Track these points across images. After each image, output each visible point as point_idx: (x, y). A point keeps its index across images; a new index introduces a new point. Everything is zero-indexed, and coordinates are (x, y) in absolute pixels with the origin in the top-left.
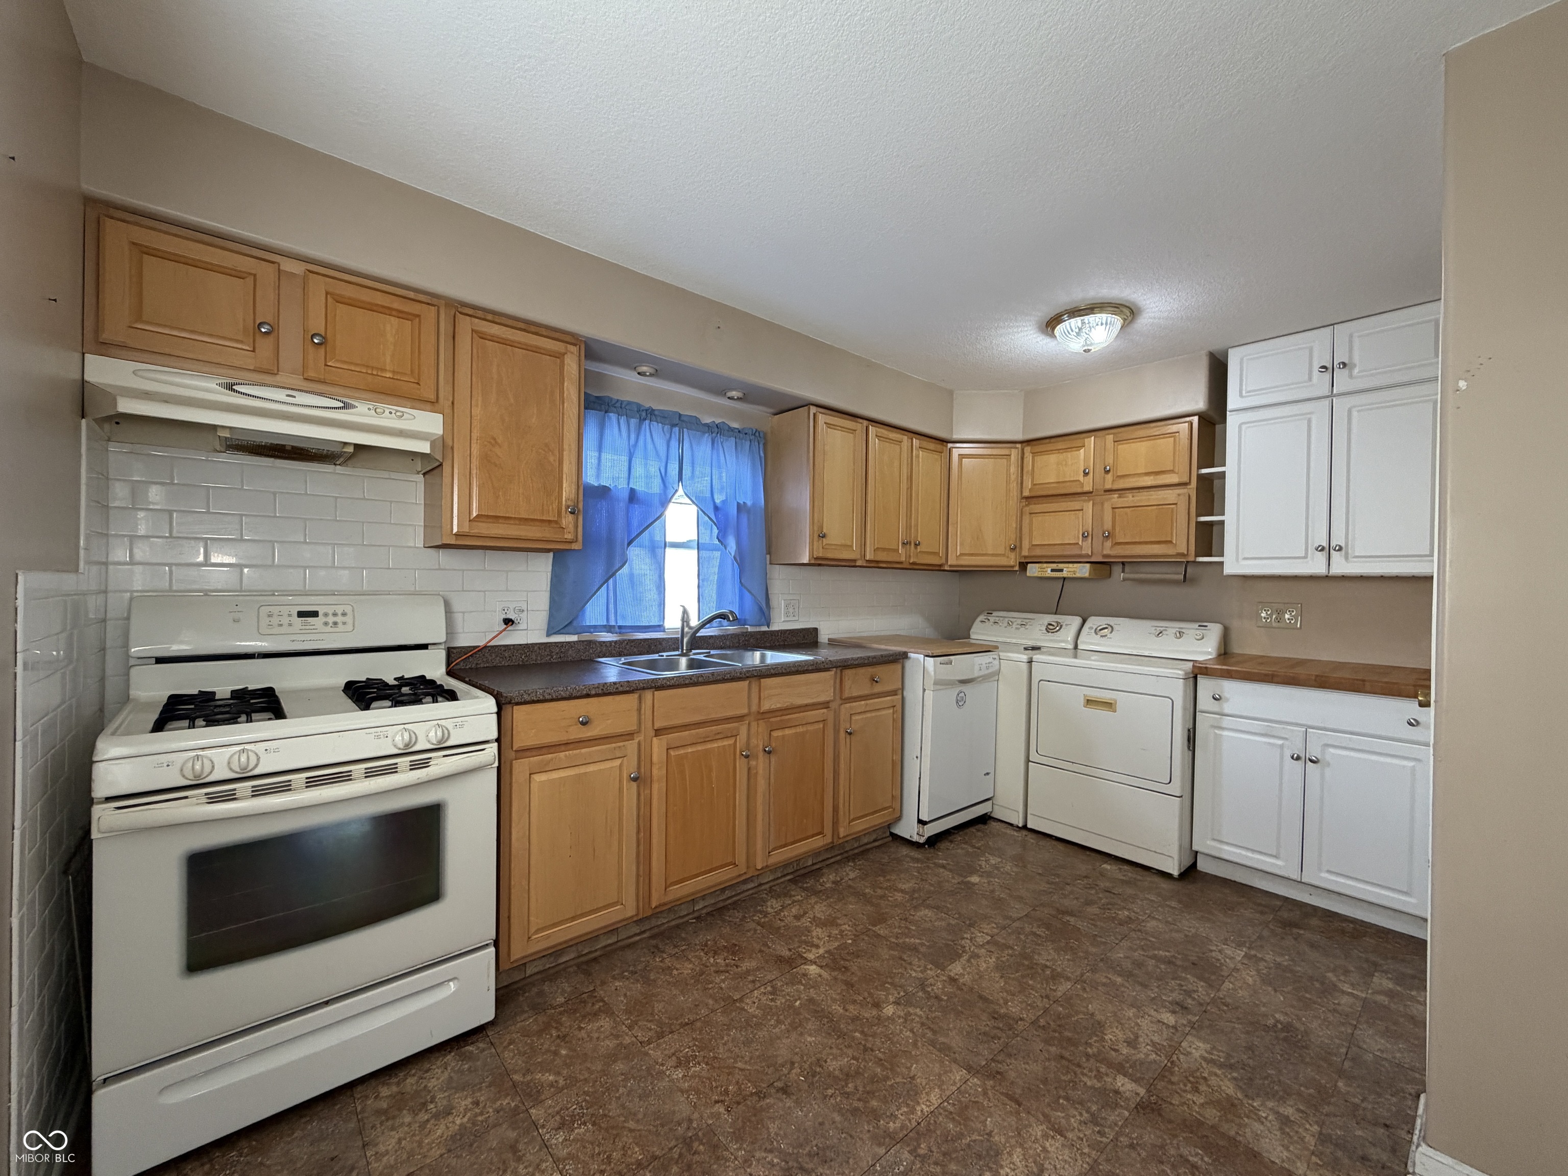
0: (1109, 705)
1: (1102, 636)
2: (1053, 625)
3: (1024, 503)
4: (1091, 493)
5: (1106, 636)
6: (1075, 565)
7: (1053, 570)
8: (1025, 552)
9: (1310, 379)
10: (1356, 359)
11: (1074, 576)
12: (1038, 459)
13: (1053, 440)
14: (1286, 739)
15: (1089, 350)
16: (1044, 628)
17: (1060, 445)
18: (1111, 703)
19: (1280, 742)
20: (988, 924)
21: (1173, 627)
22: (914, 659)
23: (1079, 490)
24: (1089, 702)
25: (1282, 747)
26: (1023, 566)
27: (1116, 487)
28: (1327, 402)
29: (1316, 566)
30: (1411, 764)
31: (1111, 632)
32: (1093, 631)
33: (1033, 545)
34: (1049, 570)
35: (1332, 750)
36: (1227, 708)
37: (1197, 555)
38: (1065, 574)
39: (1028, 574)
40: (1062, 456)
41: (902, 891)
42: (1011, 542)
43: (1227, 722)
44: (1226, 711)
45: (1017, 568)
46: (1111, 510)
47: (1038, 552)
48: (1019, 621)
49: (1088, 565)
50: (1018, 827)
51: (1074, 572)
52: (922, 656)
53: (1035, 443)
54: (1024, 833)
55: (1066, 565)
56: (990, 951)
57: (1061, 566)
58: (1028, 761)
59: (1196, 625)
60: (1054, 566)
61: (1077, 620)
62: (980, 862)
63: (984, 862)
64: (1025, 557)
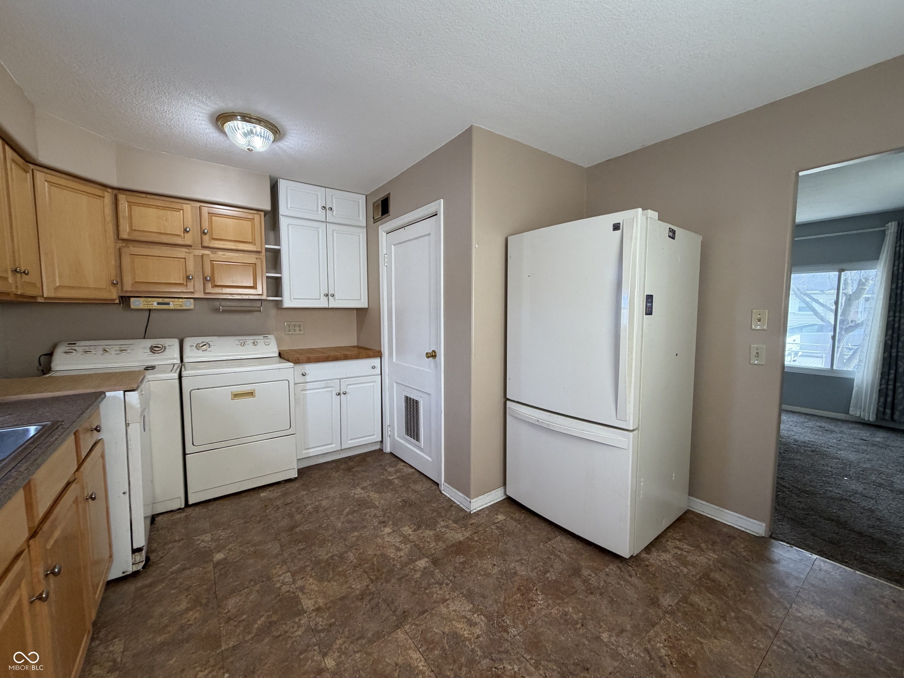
0: (251, 394)
1: (203, 351)
2: (160, 347)
3: (120, 244)
4: (191, 246)
5: (206, 350)
6: (181, 300)
7: (158, 304)
8: (128, 287)
9: (318, 211)
11: (181, 308)
12: (135, 209)
13: (149, 196)
14: (333, 387)
15: (252, 150)
16: (149, 351)
17: (159, 202)
18: (252, 393)
19: (330, 389)
20: (275, 569)
22: (109, 397)
23: (182, 243)
24: (236, 396)
25: (331, 391)
26: (125, 300)
27: (211, 245)
28: (324, 224)
29: (323, 303)
31: (209, 347)
32: (194, 347)
33: (136, 282)
34: (155, 304)
35: (349, 387)
36: (308, 378)
37: (267, 296)
38: (172, 306)
39: (132, 307)
40: (161, 212)
42: (112, 278)
43: (308, 386)
44: (308, 380)
45: (117, 301)
46: (209, 262)
47: (143, 288)
48: (117, 348)
49: (192, 300)
50: (180, 509)
51: (181, 306)
52: (122, 392)
53: (128, 193)
55: (173, 300)
57: (166, 300)
58: (184, 454)
59: (261, 337)
60: (160, 300)
61: (176, 343)
62: (201, 545)
63: (203, 543)
64: (126, 292)
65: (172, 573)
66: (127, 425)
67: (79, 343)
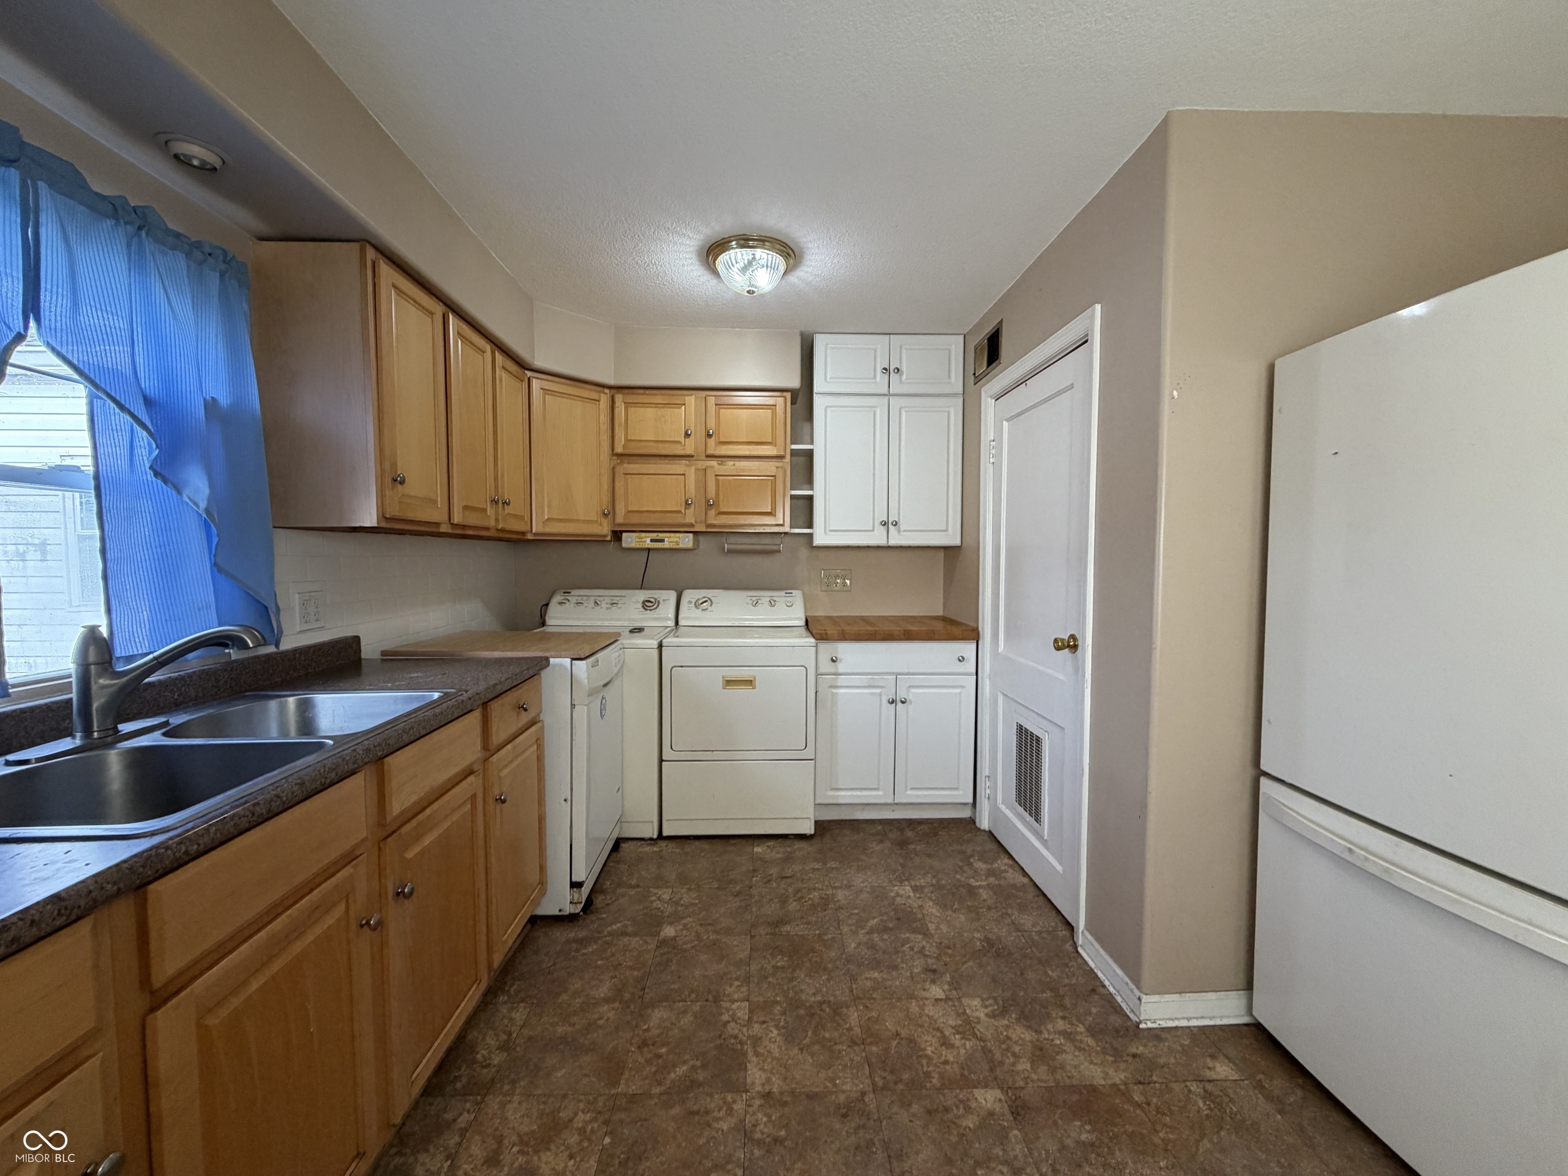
0: (749, 683)
1: (703, 610)
2: (652, 602)
3: (616, 460)
4: (692, 456)
5: (707, 609)
6: (677, 535)
7: (652, 541)
8: (620, 519)
9: (875, 377)
10: (904, 369)
11: (677, 547)
12: (632, 410)
13: (648, 392)
14: (883, 687)
15: (753, 292)
16: (640, 606)
17: (659, 398)
18: (751, 681)
19: (878, 691)
20: (731, 985)
21: (766, 595)
23: (682, 453)
24: (729, 683)
25: (880, 694)
26: (617, 536)
27: (717, 453)
28: (885, 399)
29: (877, 538)
30: (957, 691)
31: (711, 605)
32: (693, 604)
33: (629, 512)
34: (648, 540)
35: (914, 690)
36: (841, 667)
37: (791, 527)
38: (666, 545)
39: (624, 545)
40: (660, 412)
41: (607, 1000)
42: (604, 508)
43: (842, 680)
44: (840, 671)
45: (609, 538)
46: (714, 477)
47: (635, 519)
48: (608, 600)
49: (691, 535)
50: (651, 839)
51: (677, 543)
52: (569, 660)
53: (626, 391)
54: (663, 844)
55: (668, 535)
56: (764, 1022)
57: (661, 535)
58: (661, 760)
59: (783, 593)
60: (654, 535)
61: (672, 595)
62: (655, 905)
63: (658, 902)
64: (620, 525)
65: (610, 934)
66: (573, 706)
67: (575, 592)
